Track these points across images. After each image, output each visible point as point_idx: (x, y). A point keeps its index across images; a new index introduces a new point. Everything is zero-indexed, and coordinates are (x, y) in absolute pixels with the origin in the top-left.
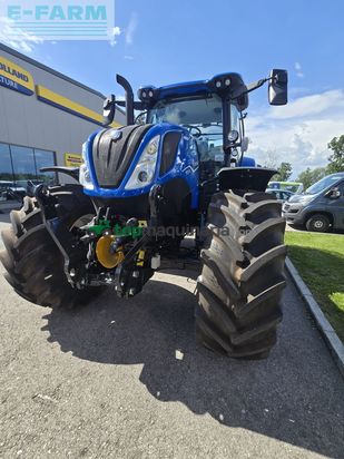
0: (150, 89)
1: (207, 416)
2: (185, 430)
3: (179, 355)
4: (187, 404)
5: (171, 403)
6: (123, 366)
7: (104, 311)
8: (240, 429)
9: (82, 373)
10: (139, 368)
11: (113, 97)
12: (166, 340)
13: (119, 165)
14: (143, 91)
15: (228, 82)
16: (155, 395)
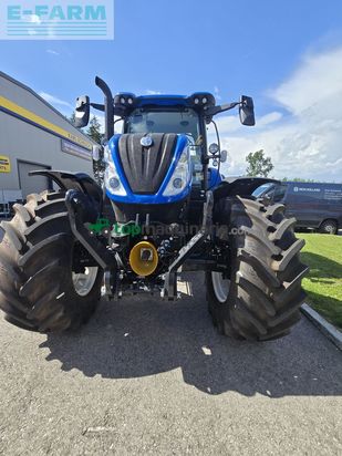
0: (130, 96)
1: (258, 395)
2: (247, 412)
3: (207, 351)
4: (237, 391)
5: (225, 394)
6: (163, 374)
7: (110, 326)
8: (286, 397)
9: (124, 392)
10: (178, 371)
11: (87, 98)
12: (188, 340)
13: (155, 172)
14: (121, 96)
15: (205, 101)
16: (206, 391)
